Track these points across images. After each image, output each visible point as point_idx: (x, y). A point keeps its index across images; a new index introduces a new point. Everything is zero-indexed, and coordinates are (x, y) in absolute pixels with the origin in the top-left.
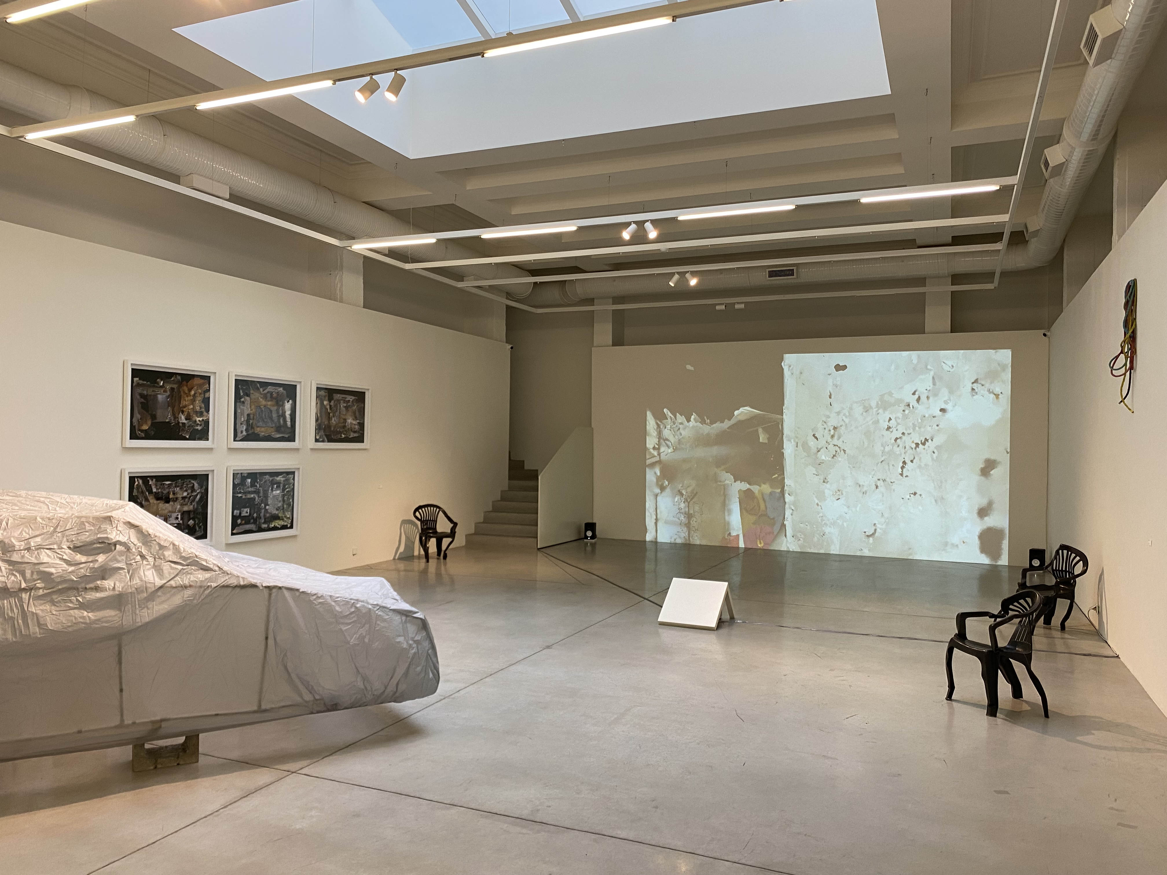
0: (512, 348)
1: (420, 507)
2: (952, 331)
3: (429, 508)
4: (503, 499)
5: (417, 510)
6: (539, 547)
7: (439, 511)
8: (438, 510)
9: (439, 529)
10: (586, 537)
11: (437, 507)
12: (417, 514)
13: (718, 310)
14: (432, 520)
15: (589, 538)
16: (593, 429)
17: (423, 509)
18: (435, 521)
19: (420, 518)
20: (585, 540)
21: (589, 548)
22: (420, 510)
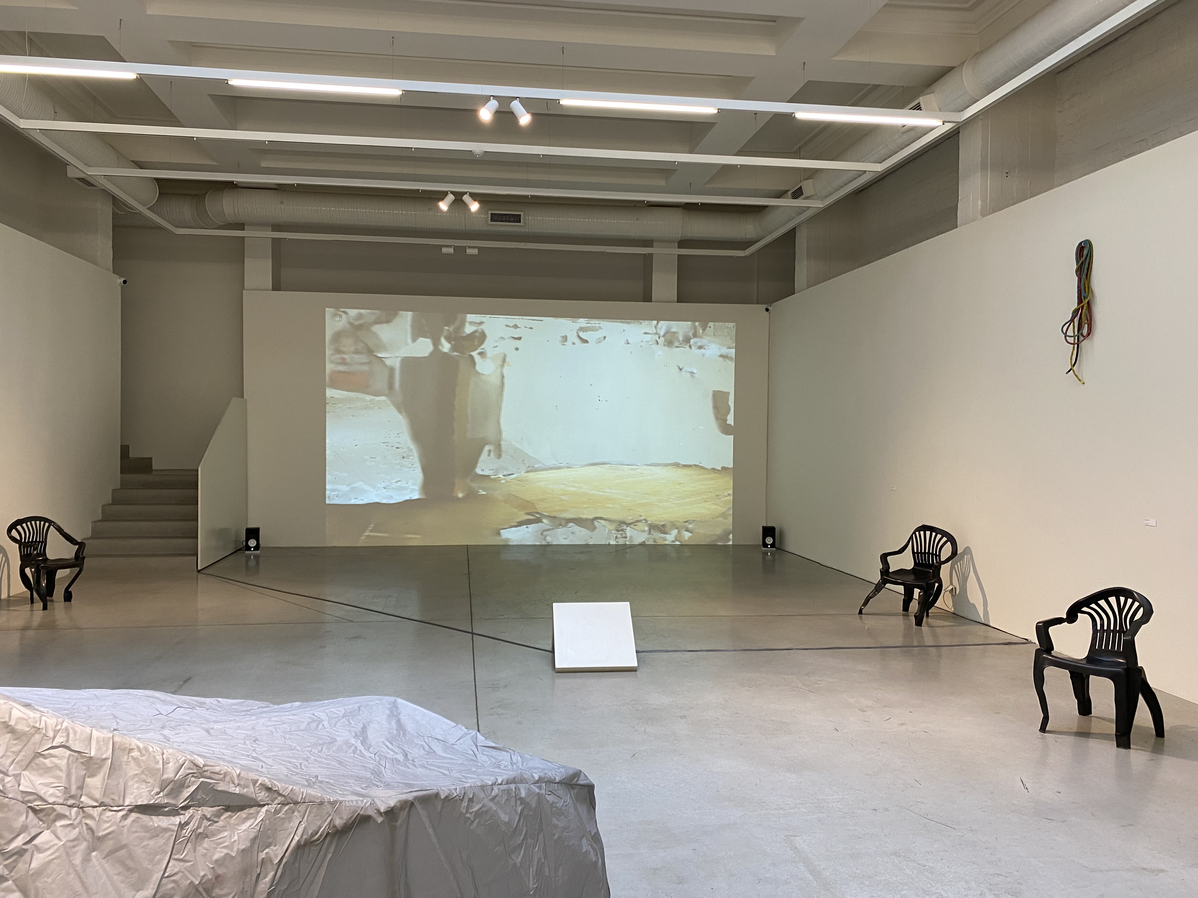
0: (125, 282)
1: (19, 522)
2: (679, 301)
3: (33, 522)
4: (116, 501)
5: (13, 526)
6: (199, 568)
7: (49, 527)
8: (47, 524)
9: (52, 553)
10: (248, 548)
11: (46, 520)
12: (14, 533)
13: (444, 254)
14: (39, 542)
15: (252, 549)
16: (246, 400)
17: (24, 525)
18: (44, 542)
19: (19, 539)
20: (247, 552)
21: (252, 563)
22: (19, 527)
